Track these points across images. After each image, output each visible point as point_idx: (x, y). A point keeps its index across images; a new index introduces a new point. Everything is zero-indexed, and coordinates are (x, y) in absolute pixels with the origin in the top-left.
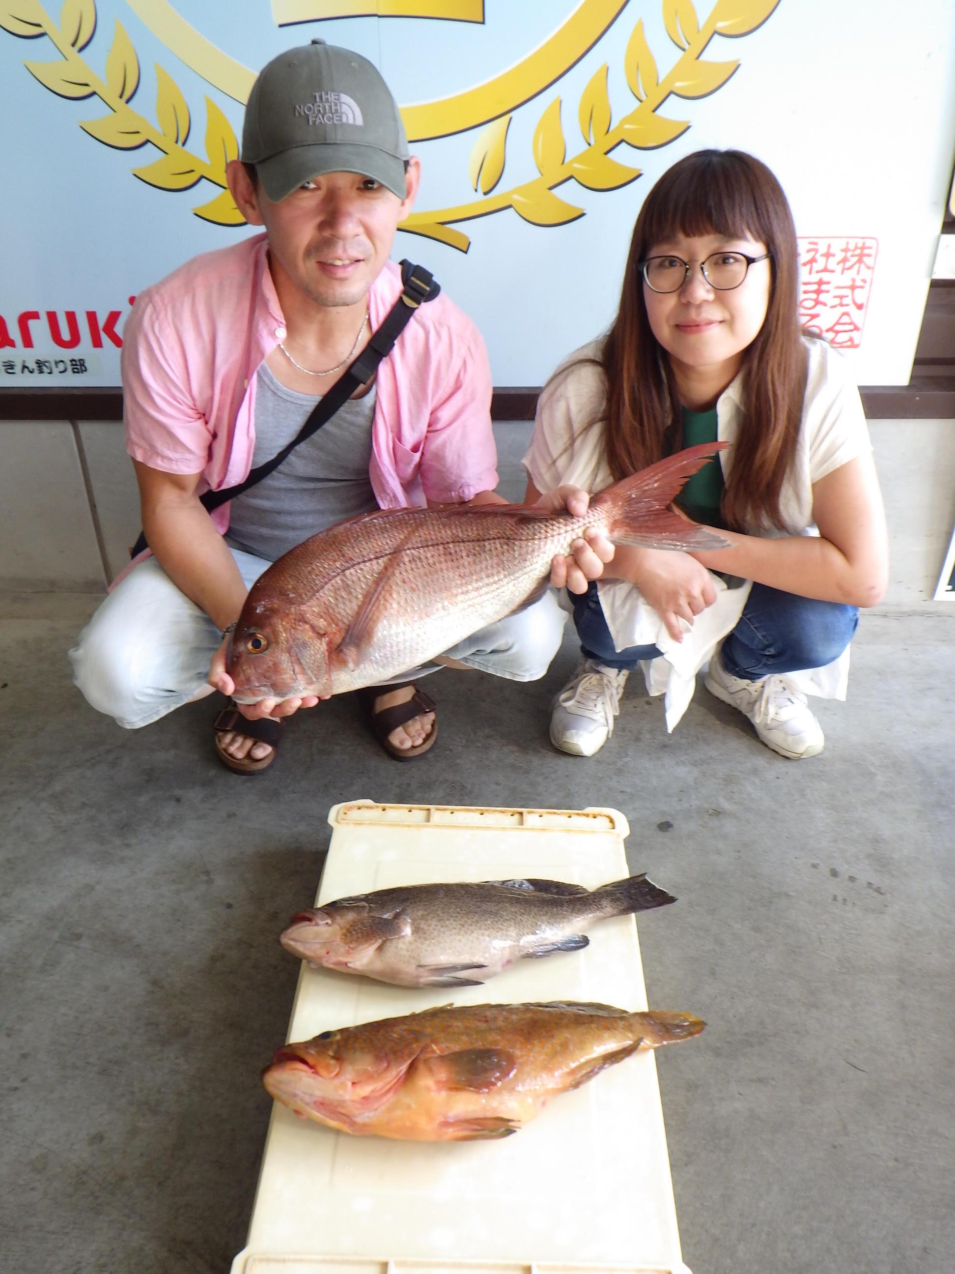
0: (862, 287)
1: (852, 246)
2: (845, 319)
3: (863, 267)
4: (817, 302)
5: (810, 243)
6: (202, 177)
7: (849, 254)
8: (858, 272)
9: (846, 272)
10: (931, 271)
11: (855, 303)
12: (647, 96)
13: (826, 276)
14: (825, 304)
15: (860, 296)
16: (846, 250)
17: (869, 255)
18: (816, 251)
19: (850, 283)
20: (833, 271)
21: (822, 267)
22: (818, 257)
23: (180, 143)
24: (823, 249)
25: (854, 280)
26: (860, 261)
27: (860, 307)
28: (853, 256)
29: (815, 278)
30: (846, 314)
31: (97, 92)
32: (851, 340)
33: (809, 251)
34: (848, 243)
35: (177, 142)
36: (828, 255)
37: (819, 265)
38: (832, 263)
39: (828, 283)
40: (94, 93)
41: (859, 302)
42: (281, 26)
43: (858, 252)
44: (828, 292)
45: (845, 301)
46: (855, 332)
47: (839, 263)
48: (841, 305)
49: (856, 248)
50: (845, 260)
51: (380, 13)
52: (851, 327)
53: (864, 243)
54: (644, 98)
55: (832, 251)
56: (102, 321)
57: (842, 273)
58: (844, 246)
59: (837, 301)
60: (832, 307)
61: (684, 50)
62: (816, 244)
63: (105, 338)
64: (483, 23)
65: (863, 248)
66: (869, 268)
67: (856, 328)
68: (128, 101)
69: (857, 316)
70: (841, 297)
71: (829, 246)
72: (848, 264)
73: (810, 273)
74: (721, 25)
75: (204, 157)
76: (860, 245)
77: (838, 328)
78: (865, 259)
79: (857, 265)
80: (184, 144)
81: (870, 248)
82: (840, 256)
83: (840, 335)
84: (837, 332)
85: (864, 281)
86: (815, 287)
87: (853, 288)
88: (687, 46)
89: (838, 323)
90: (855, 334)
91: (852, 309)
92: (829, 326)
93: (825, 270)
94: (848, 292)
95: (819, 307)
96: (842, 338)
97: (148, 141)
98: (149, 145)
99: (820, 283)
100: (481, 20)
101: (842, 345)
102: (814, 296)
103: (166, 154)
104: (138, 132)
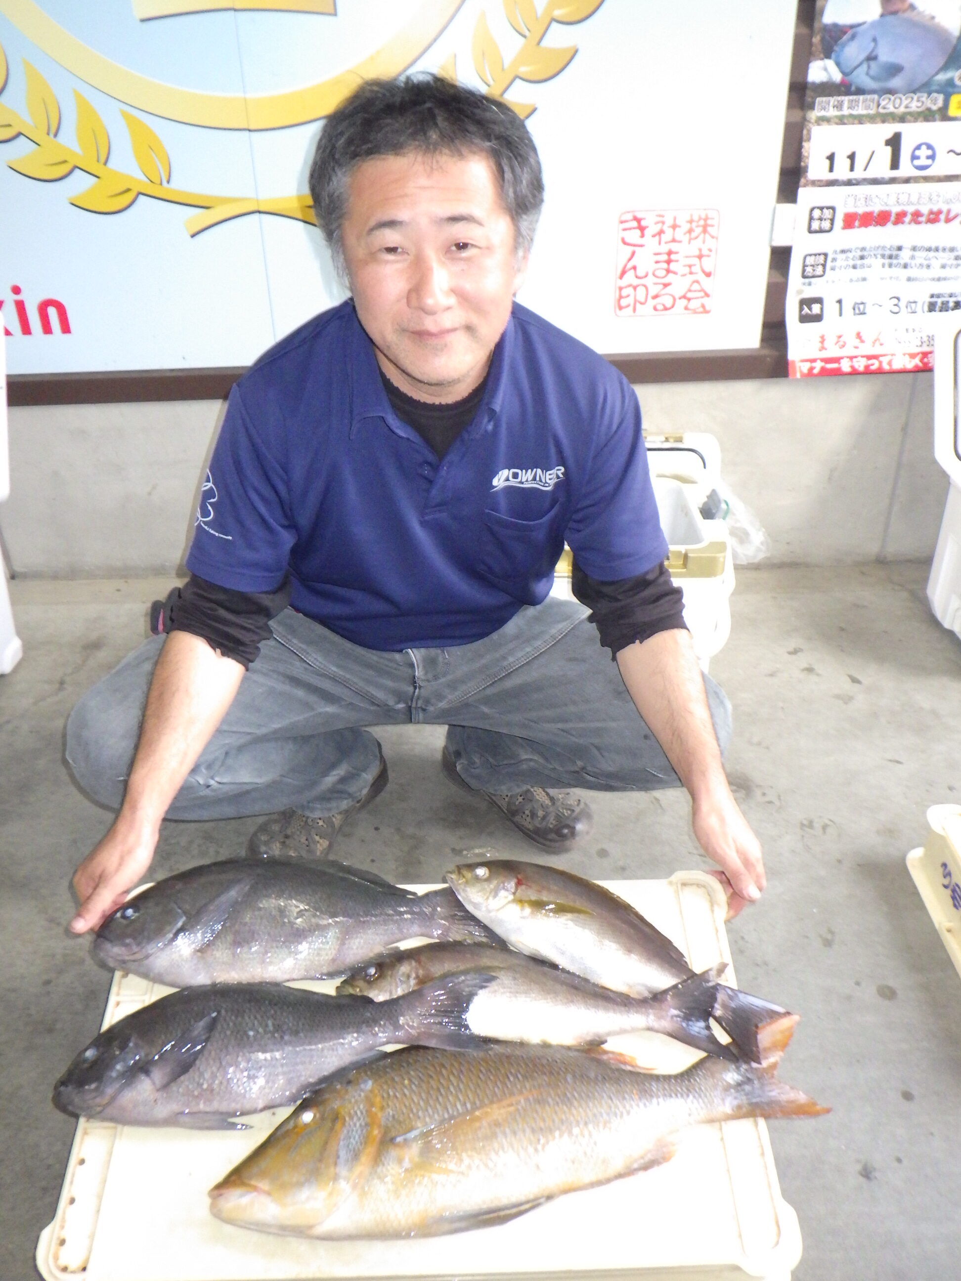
0: (708, 256)
1: (696, 218)
2: (696, 287)
3: (707, 236)
4: (668, 271)
5: (657, 216)
6: (76, 167)
7: (694, 225)
8: (704, 242)
9: (692, 241)
10: (771, 239)
11: (704, 272)
12: (494, 81)
13: (674, 247)
14: (675, 273)
15: (708, 264)
16: (691, 222)
17: (712, 226)
18: (663, 223)
19: (697, 253)
20: (680, 242)
21: (670, 238)
22: (665, 228)
23: (52, 135)
24: (669, 221)
25: (700, 250)
26: (705, 231)
27: (708, 275)
28: (698, 226)
29: (665, 248)
30: (698, 282)
32: (703, 306)
33: (657, 223)
34: (692, 216)
35: (48, 134)
36: (674, 227)
37: (668, 235)
38: (679, 234)
39: (677, 253)
41: (707, 270)
42: (143, 21)
43: (702, 223)
44: (677, 261)
45: (694, 269)
46: (706, 298)
47: (685, 234)
48: (691, 273)
49: (700, 219)
50: (690, 231)
51: (236, 7)
52: (702, 294)
53: (707, 216)
54: (491, 82)
55: (678, 222)
57: (689, 243)
58: (689, 218)
59: (687, 270)
60: (684, 275)
61: (525, 36)
62: (663, 216)
64: (335, 14)
65: (706, 219)
66: (713, 237)
67: (707, 295)
69: (706, 282)
70: (690, 266)
71: (675, 219)
72: (694, 235)
73: (660, 243)
74: (558, 13)
75: (76, 148)
76: (703, 216)
77: (689, 295)
78: (709, 229)
79: (702, 235)
80: (56, 135)
81: (713, 219)
82: (688, 226)
83: (692, 301)
84: (689, 300)
85: (710, 250)
86: (665, 257)
87: (700, 257)
88: (527, 33)
89: (690, 291)
90: (705, 301)
91: (701, 277)
92: (682, 294)
93: (674, 240)
94: (696, 261)
95: (671, 275)
96: (694, 304)
97: (20, 134)
98: (22, 137)
99: (670, 253)
100: (332, 11)
101: (695, 312)
102: (665, 266)
103: (39, 145)
104: (9, 125)
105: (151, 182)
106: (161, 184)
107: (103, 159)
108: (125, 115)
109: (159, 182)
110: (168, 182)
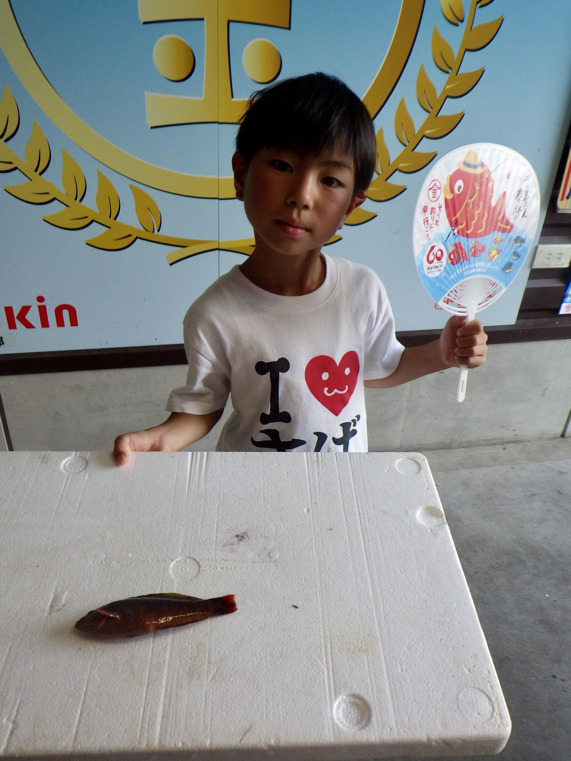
6: (94, 221)
10: (532, 264)
12: (382, 172)
23: (78, 200)
31: (18, 167)
35: (76, 199)
40: (15, 168)
42: (152, 128)
51: (220, 121)
56: (16, 313)
61: (405, 146)
63: (18, 323)
68: (41, 174)
74: (427, 132)
75: (95, 209)
80: (81, 201)
88: (407, 144)
97: (54, 199)
98: (56, 201)
103: (68, 206)
104: (48, 193)
105: (147, 230)
106: (154, 232)
107: (113, 216)
108: (132, 187)
109: (152, 231)
110: (158, 231)
